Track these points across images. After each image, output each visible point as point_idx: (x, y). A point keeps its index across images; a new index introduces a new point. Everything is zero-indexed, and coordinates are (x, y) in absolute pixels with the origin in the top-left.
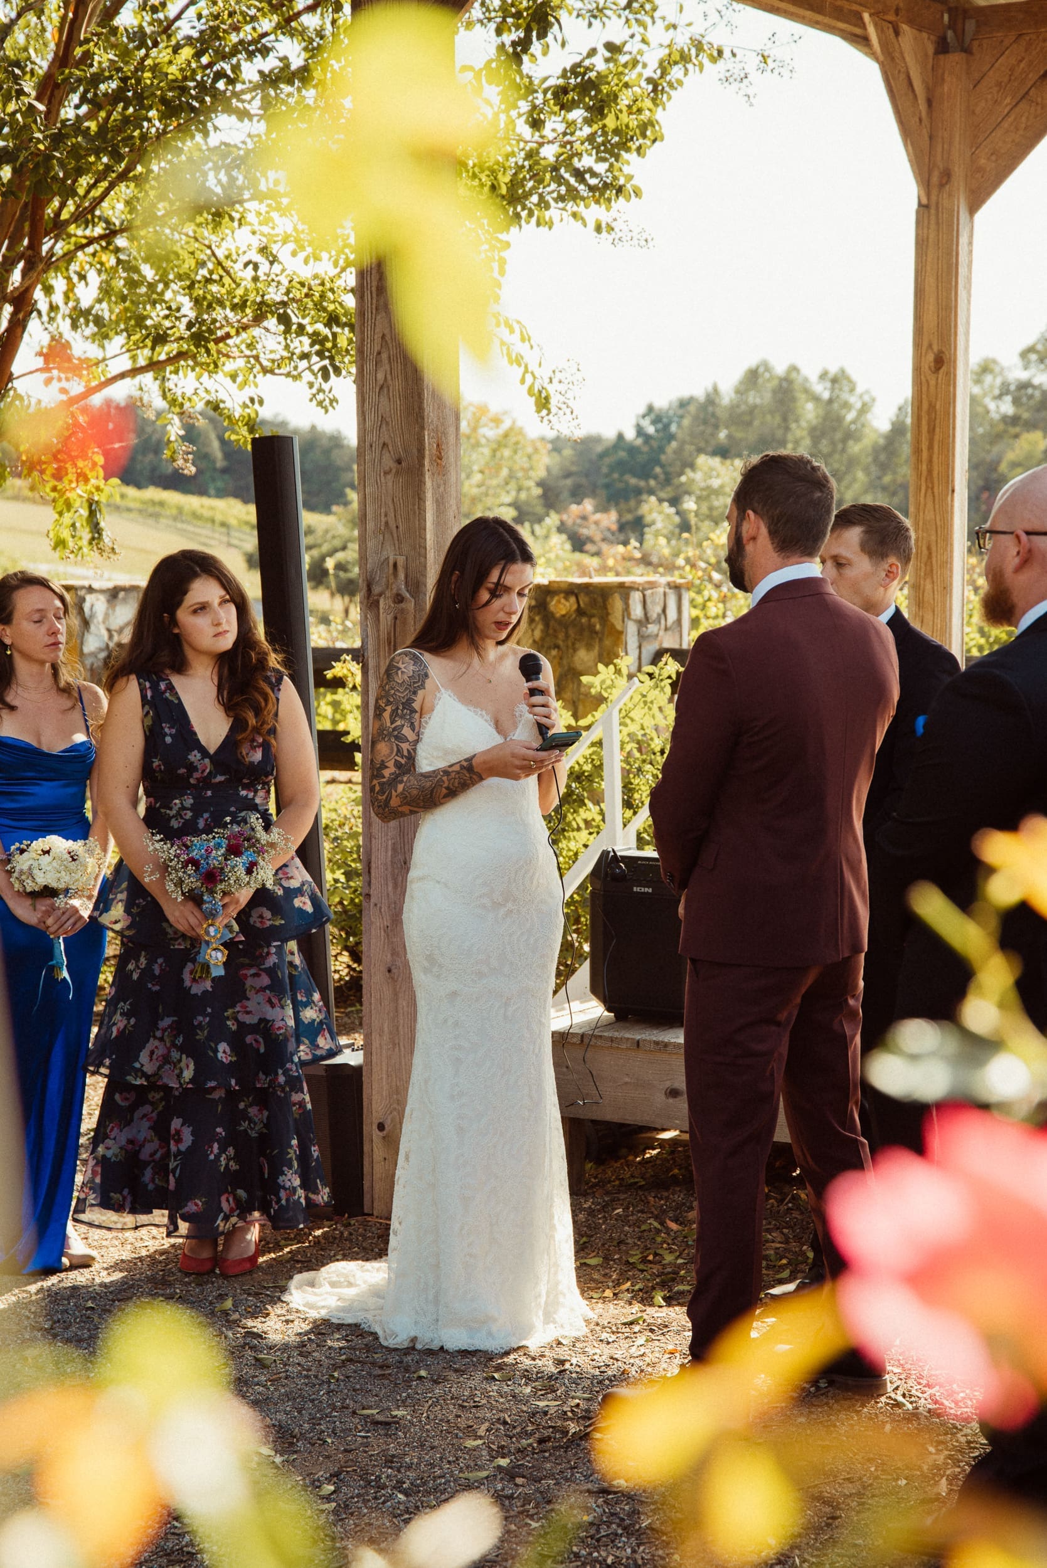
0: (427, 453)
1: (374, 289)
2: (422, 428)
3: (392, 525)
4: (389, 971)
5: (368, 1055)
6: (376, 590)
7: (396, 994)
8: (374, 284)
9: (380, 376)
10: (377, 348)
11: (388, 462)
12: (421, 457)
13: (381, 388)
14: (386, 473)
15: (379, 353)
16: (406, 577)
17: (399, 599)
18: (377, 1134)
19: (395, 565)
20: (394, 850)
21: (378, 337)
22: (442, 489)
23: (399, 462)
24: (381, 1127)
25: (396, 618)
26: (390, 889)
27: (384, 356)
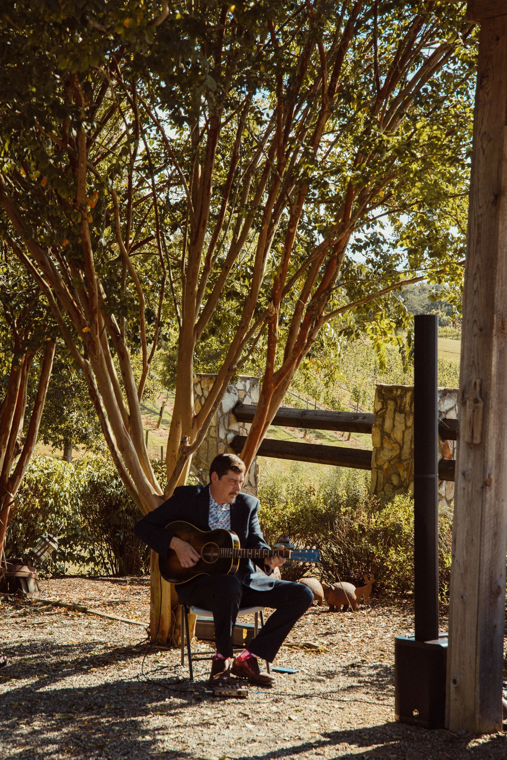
0: (495, 326)
1: (475, 242)
2: (493, 313)
3: (476, 362)
4: (462, 597)
5: (450, 642)
6: (467, 396)
7: (465, 610)
8: (475, 239)
9: (475, 286)
10: (474, 271)
11: (476, 330)
12: (492, 328)
13: (475, 292)
14: (475, 336)
15: (475, 274)
16: (481, 390)
17: (476, 401)
18: (452, 686)
19: (475, 383)
20: (467, 533)
21: (475, 266)
22: (503, 345)
23: (481, 330)
24: (455, 682)
25: (474, 411)
26: (465, 553)
27: (478, 276)
